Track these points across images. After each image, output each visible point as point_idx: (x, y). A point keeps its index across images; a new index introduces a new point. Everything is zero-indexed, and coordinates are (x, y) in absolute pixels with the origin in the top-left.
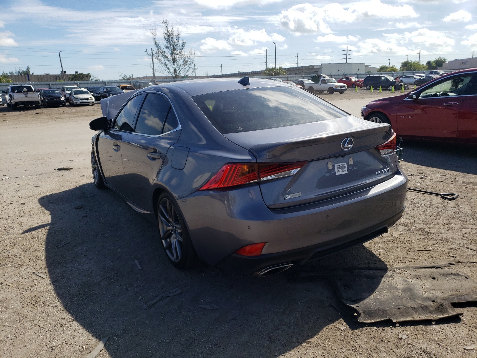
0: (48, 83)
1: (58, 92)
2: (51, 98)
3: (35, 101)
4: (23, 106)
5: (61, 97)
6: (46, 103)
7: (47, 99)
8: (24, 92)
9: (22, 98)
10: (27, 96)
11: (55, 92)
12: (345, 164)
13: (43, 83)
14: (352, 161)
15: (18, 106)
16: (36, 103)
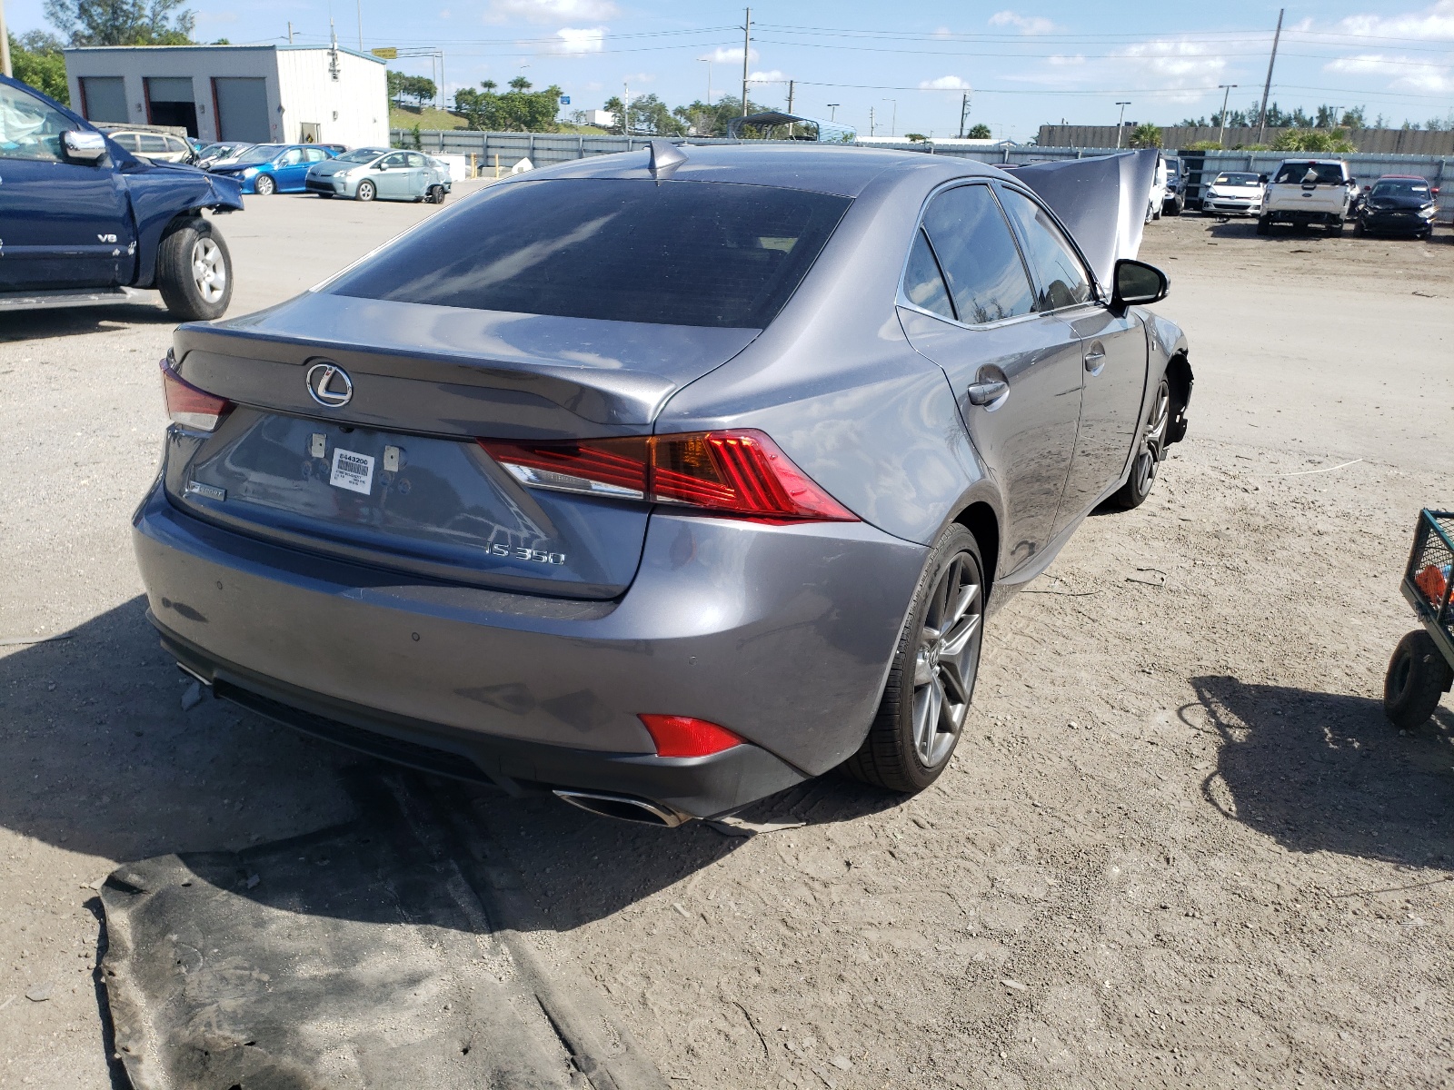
0: (1437, 158)
1: (1424, 189)
2: (1387, 206)
3: (1329, 214)
4: (1291, 224)
5: (1424, 209)
6: (1365, 221)
7: (1372, 209)
8: (1306, 182)
9: (1293, 200)
10: (1310, 195)
11: (1414, 189)
12: (371, 461)
13: (1423, 157)
14: (396, 459)
15: (1276, 224)
16: (1333, 218)
